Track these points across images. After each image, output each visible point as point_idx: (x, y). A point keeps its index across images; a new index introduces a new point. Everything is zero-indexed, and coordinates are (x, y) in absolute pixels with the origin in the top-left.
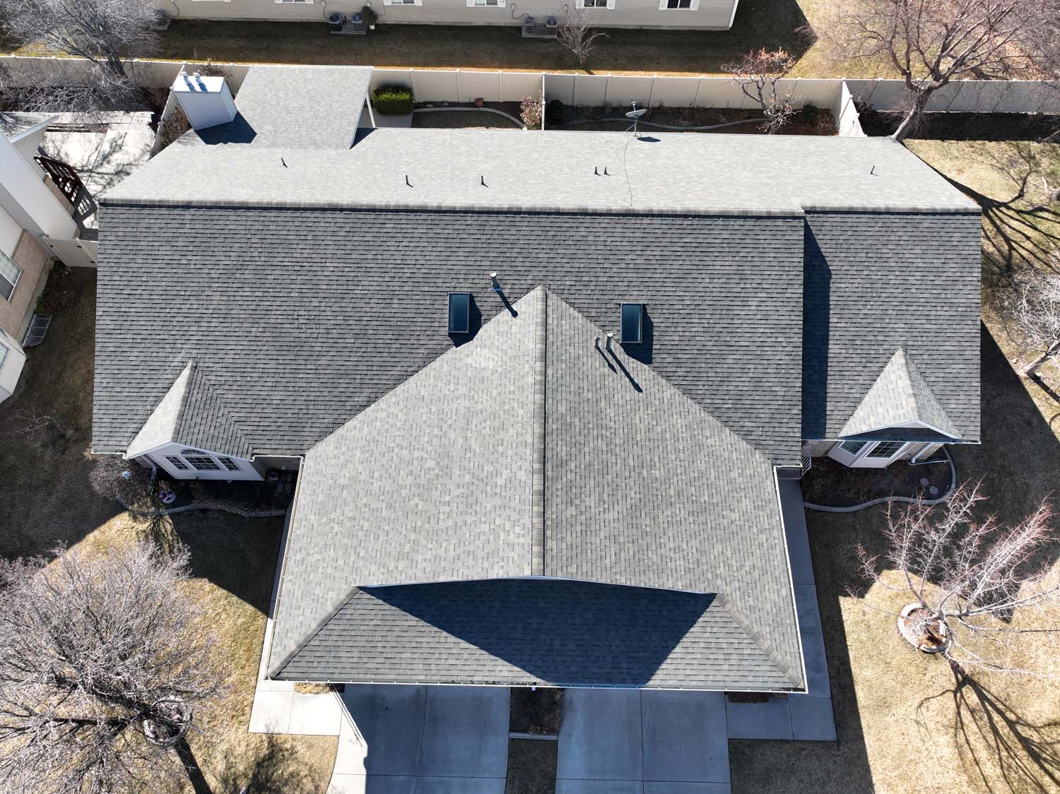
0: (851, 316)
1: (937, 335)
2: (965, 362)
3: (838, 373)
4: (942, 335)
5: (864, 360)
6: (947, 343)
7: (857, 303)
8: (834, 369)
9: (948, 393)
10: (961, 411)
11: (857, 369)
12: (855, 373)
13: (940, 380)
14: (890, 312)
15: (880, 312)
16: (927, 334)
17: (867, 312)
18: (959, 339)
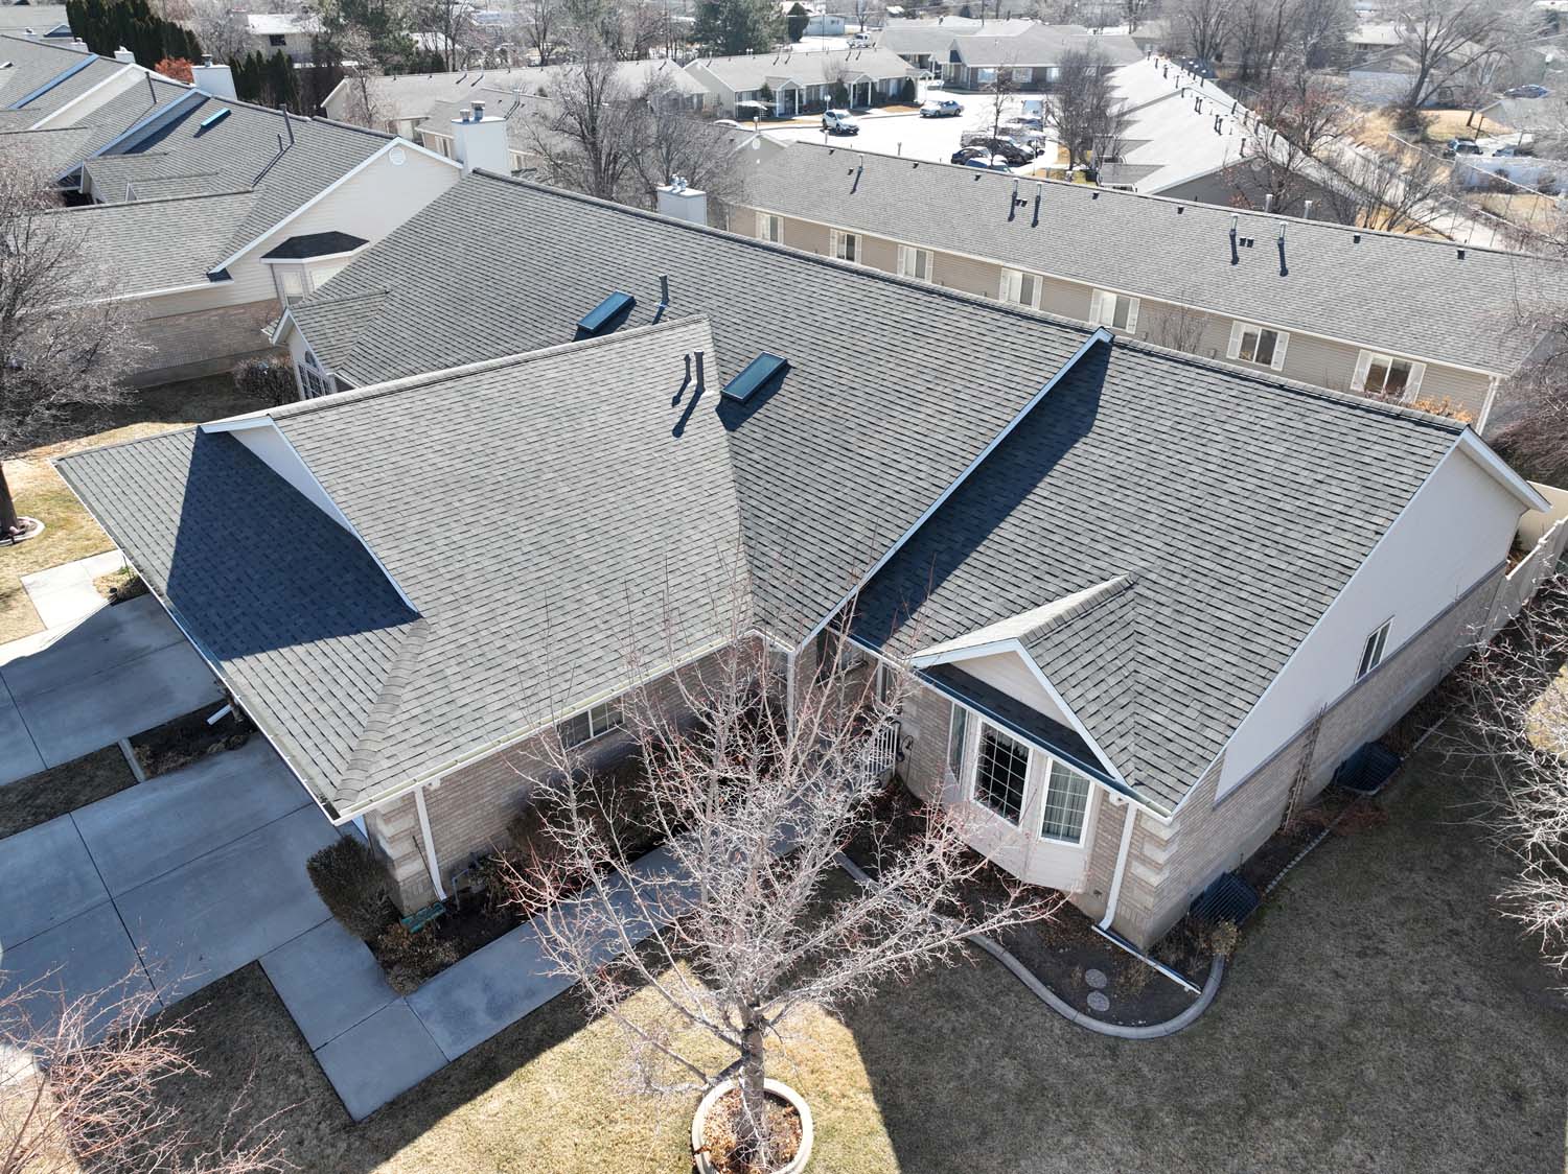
0: (1075, 497)
1: (1219, 586)
2: (1246, 654)
3: (984, 567)
4: (1229, 589)
5: (1045, 567)
6: (1230, 608)
7: (1102, 483)
8: (982, 558)
9: (1167, 691)
10: (1170, 735)
11: (1021, 574)
12: (1013, 580)
13: (1167, 661)
14: (1151, 517)
15: (1133, 510)
16: (1198, 577)
17: (1109, 501)
18: (1260, 610)
